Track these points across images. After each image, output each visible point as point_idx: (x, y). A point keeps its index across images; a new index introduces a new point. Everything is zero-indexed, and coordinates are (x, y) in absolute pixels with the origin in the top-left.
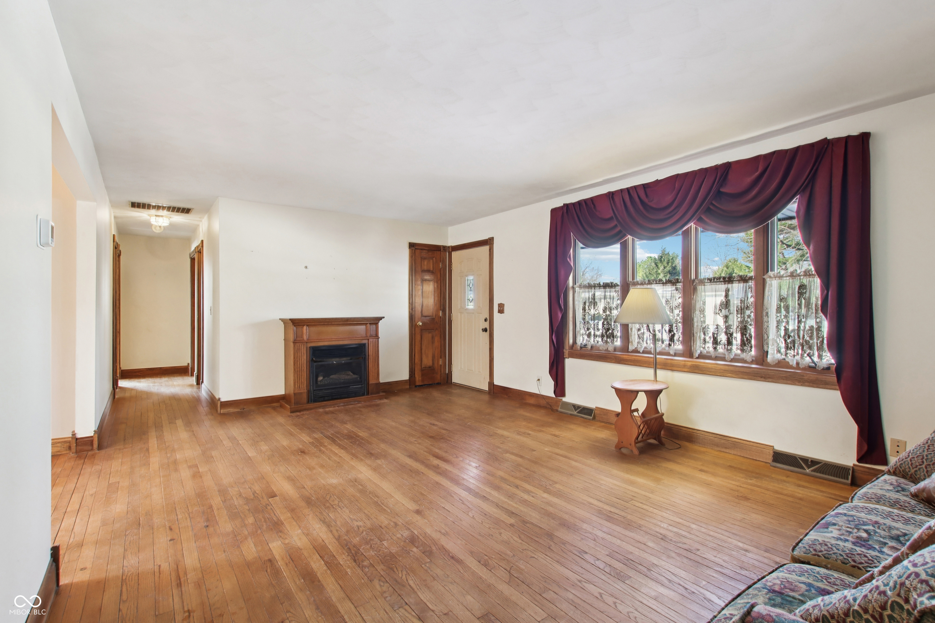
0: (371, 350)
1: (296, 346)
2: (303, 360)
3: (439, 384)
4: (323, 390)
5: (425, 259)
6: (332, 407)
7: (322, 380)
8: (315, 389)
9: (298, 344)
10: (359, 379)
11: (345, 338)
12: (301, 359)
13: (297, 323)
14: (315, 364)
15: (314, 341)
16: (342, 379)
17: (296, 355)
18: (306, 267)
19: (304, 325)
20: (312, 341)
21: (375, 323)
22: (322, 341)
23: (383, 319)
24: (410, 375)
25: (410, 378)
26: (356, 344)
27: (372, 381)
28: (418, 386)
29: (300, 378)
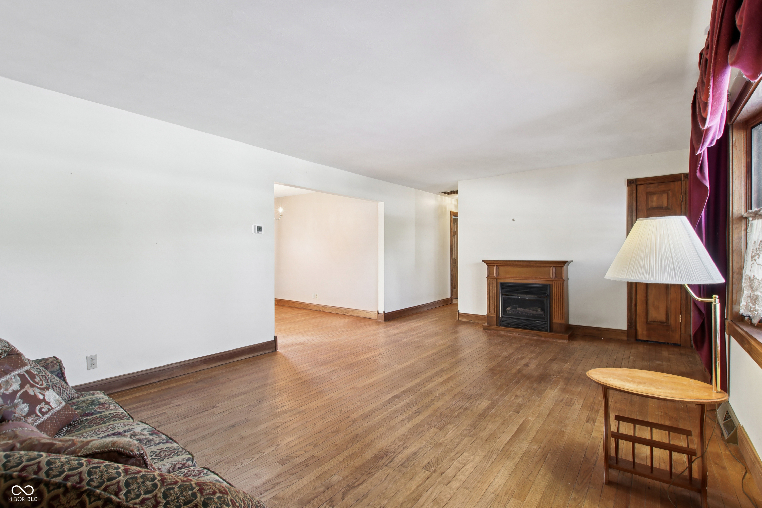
0: (555, 291)
1: (489, 280)
2: (493, 292)
3: (676, 345)
4: (510, 319)
5: (653, 193)
6: (516, 333)
7: (509, 310)
8: (503, 316)
9: (490, 280)
10: (544, 315)
11: (528, 278)
12: (492, 291)
13: (490, 264)
14: (503, 296)
15: (502, 278)
16: (527, 313)
17: (489, 287)
18: (513, 220)
19: (495, 265)
20: (501, 278)
21: (560, 266)
22: (508, 279)
23: (572, 262)
24: (628, 326)
25: (628, 329)
26: (539, 284)
27: (557, 320)
28: (640, 340)
29: (492, 305)
